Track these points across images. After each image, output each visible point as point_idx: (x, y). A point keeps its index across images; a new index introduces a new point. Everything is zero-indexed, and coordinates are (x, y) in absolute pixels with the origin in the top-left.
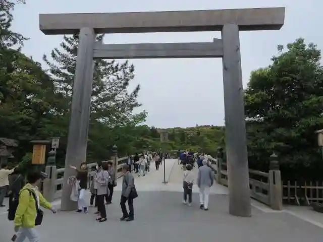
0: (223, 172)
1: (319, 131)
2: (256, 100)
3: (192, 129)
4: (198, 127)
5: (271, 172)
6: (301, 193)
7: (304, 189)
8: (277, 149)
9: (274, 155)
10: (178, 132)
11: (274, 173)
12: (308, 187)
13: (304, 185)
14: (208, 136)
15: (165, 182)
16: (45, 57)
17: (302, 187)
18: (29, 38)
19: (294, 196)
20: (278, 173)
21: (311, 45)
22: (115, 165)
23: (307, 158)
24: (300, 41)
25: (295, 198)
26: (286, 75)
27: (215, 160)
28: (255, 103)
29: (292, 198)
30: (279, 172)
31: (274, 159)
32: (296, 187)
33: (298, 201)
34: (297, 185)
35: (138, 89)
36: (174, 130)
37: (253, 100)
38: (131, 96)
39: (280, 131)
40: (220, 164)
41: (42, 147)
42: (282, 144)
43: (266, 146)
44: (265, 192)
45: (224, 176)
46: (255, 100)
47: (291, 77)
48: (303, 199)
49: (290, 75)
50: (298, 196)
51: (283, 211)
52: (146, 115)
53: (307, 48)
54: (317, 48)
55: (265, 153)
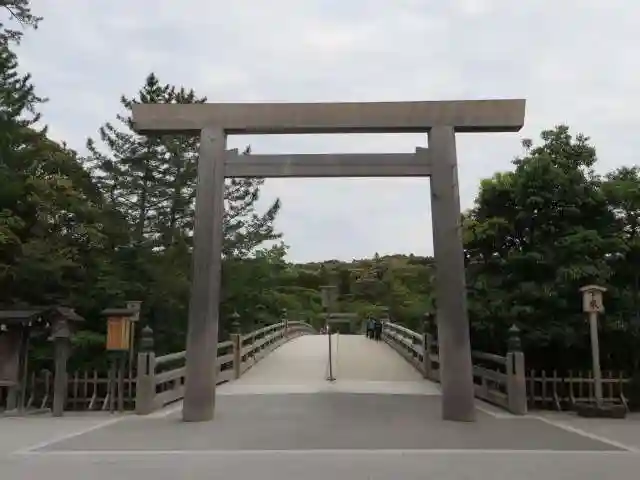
0: (434, 358)
1: (583, 289)
2: (490, 232)
3: (365, 264)
4: (378, 260)
5: (509, 354)
6: (564, 389)
7: (568, 384)
8: (521, 318)
9: (514, 328)
10: (335, 272)
11: (514, 357)
12: (575, 380)
13: (568, 376)
14: (404, 280)
15: (331, 379)
16: (90, 142)
17: (566, 380)
18: (47, 100)
19: (552, 396)
20: (520, 356)
21: (580, 138)
22: (238, 348)
23: (569, 330)
24: (563, 129)
25: (554, 399)
26: (534, 194)
27: (420, 337)
28: (488, 236)
29: (550, 399)
30: (522, 354)
31: (514, 334)
32: (556, 379)
33: (558, 404)
34: (558, 376)
35: (276, 206)
36: (323, 266)
37: (484, 232)
38: (264, 220)
39: (528, 287)
40: (429, 346)
41: (123, 320)
42: (528, 309)
43: (503, 313)
44: (503, 389)
45: (435, 365)
46: (488, 232)
47: (543, 197)
48: (567, 399)
49: (543, 193)
50: (559, 395)
51: (526, 417)
52: (286, 251)
53: (573, 142)
54: (590, 144)
55: (502, 324)
